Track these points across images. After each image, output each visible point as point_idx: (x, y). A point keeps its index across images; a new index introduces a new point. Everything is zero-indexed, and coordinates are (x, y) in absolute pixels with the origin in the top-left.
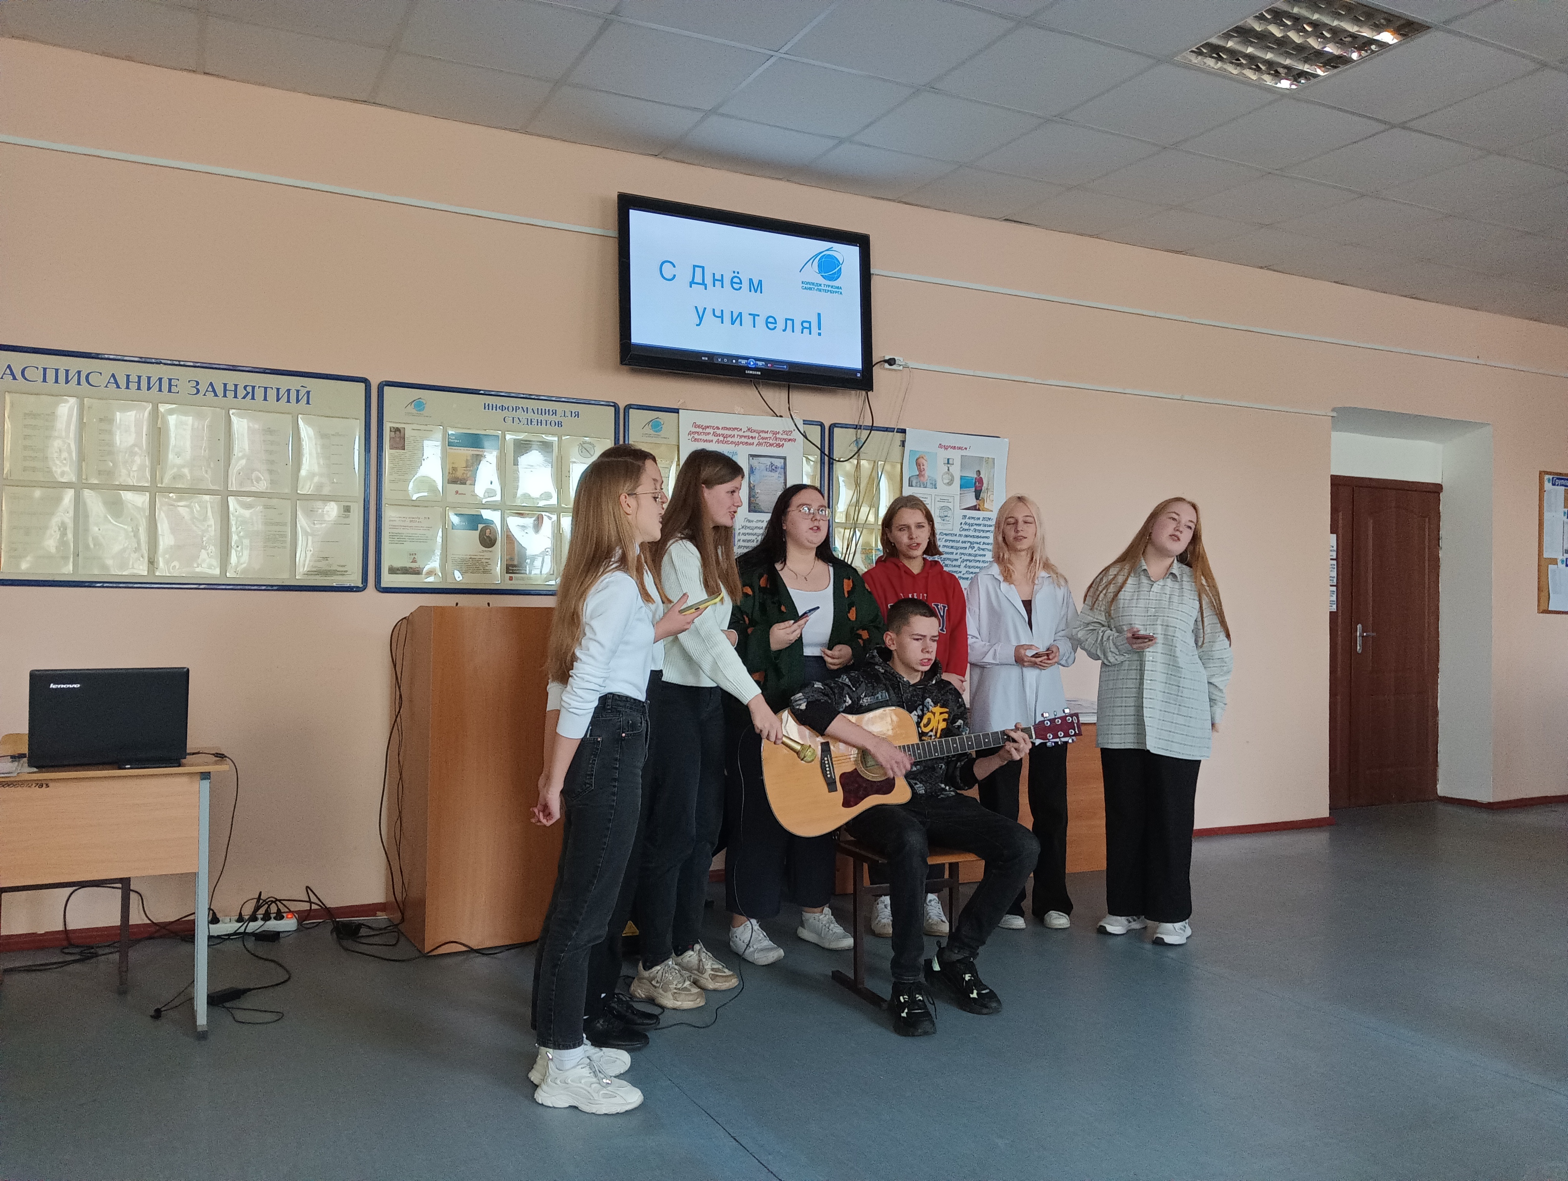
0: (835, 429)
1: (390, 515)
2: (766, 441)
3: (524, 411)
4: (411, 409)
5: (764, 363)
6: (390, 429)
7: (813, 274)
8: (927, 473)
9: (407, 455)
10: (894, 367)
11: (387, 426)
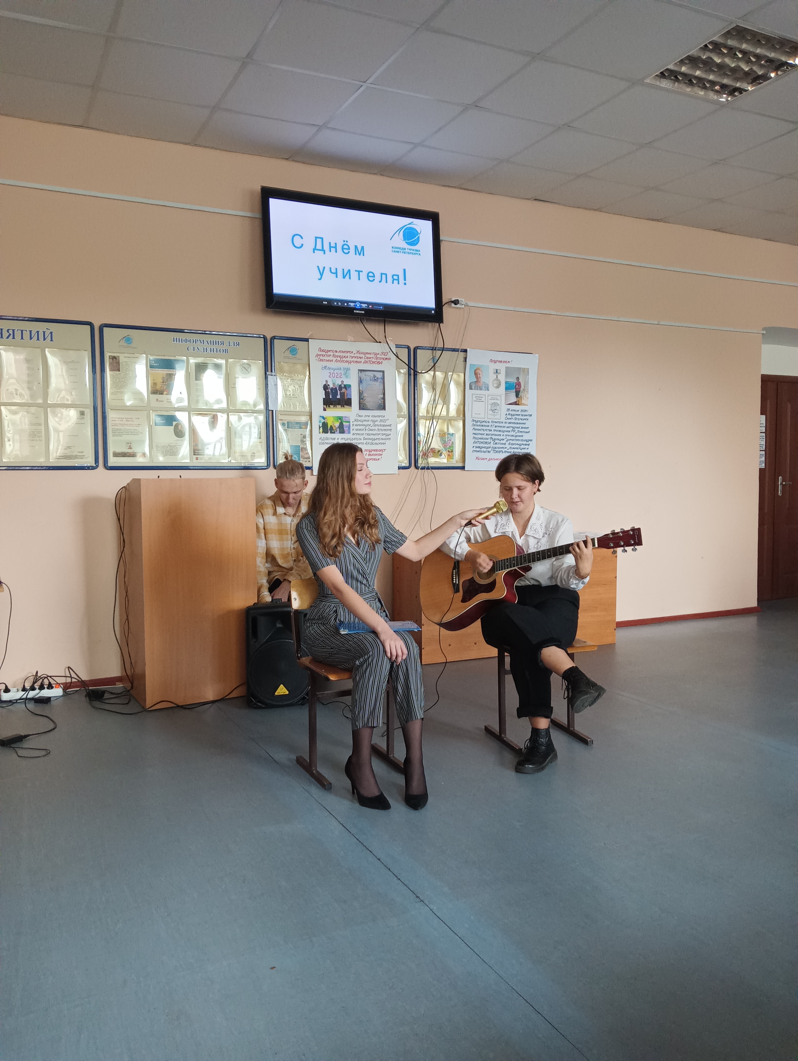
0: (418, 351)
1: (111, 416)
2: (370, 360)
3: (201, 343)
4: (123, 343)
5: (366, 305)
6: (109, 357)
7: (399, 241)
8: (483, 379)
9: (122, 375)
10: (458, 306)
11: (107, 355)
